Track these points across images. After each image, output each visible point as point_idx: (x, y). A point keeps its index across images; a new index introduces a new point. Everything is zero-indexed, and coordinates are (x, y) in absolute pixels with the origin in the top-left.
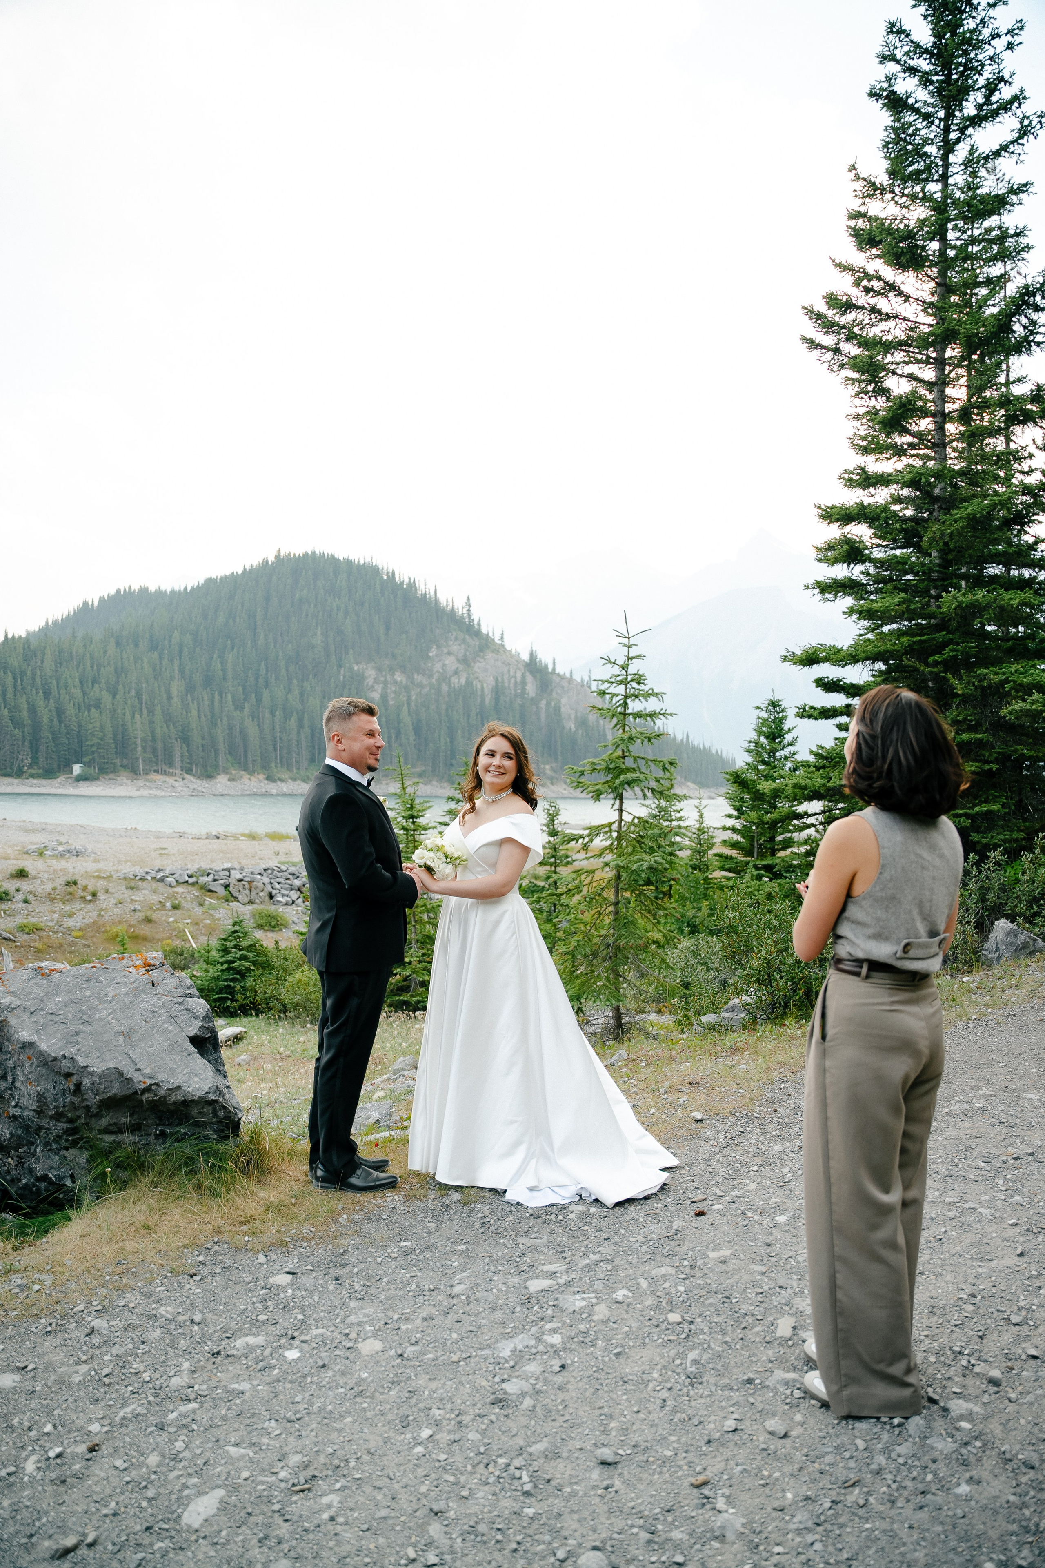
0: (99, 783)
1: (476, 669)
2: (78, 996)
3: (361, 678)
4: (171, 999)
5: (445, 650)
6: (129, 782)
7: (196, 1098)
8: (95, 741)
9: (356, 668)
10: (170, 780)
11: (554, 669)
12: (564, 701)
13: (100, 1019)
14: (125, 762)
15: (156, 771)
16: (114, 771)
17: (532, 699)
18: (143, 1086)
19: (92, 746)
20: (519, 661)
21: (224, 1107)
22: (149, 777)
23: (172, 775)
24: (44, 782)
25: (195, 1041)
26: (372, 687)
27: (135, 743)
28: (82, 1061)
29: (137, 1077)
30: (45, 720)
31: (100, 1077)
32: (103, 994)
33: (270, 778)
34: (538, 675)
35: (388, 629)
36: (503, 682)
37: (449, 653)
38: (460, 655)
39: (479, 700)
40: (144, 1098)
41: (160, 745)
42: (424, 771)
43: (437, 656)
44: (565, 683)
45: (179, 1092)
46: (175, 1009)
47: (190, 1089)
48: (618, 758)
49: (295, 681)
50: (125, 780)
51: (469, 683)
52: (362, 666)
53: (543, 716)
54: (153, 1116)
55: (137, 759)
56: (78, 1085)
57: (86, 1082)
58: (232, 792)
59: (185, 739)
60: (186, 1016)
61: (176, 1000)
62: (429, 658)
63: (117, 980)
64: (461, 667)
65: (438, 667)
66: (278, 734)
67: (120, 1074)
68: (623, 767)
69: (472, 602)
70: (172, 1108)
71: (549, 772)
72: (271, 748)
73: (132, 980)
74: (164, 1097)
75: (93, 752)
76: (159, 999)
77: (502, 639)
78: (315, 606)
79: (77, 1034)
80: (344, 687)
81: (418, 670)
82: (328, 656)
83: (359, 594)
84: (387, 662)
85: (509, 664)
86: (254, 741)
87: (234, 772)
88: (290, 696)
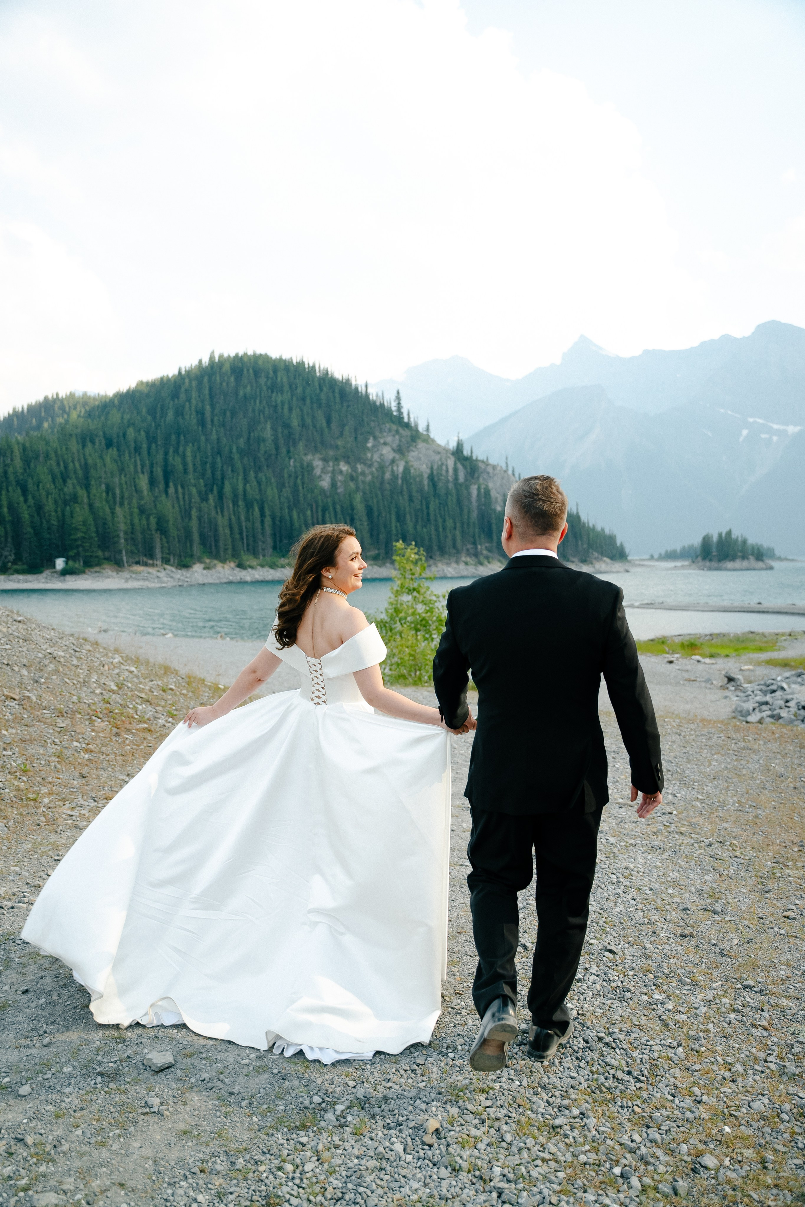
0: (86, 576)
1: (410, 458)
3: (310, 468)
5: (382, 441)
6: (114, 574)
8: (80, 535)
9: (304, 459)
10: (152, 570)
12: (491, 485)
14: (107, 554)
15: (138, 563)
16: (98, 564)
17: (464, 484)
19: (76, 540)
20: (446, 450)
22: (131, 569)
23: (153, 565)
24: (29, 577)
26: (320, 477)
27: (118, 536)
30: (26, 516)
33: (241, 566)
34: (467, 463)
35: (329, 422)
36: (436, 469)
37: (385, 444)
38: (395, 446)
39: (419, 486)
41: (139, 536)
42: (379, 555)
43: (374, 446)
44: (490, 470)
49: (252, 473)
50: (110, 573)
51: (407, 469)
52: (309, 457)
53: (475, 499)
55: (120, 552)
58: (210, 581)
59: (162, 529)
62: (368, 448)
64: (397, 456)
65: (376, 457)
66: (244, 524)
69: (402, 395)
71: (485, 552)
72: (237, 536)
75: (78, 546)
77: (428, 429)
78: (261, 402)
80: (297, 477)
81: (359, 460)
82: (277, 448)
83: (300, 390)
84: (331, 453)
85: (439, 453)
86: (224, 531)
87: (208, 561)
88: (248, 487)
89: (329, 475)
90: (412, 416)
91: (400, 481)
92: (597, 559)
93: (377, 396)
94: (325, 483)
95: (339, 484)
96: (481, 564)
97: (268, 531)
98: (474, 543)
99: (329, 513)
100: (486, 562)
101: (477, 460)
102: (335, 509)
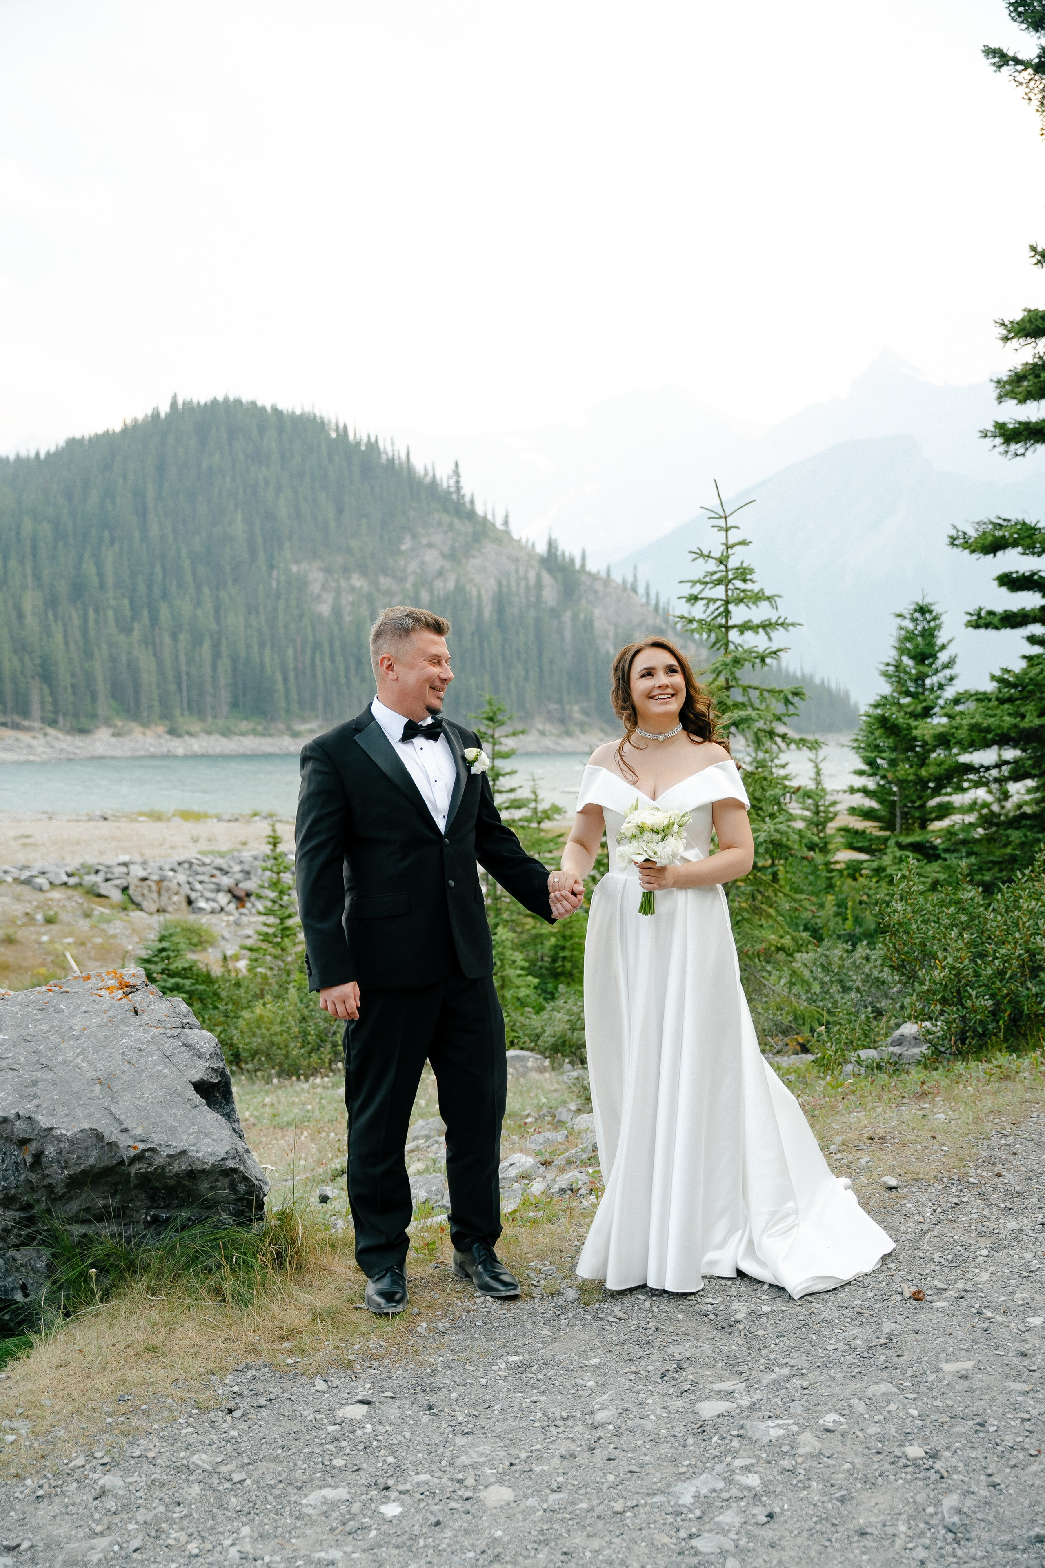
1: (469, 568)
2: (32, 1032)
3: (302, 583)
4: (163, 1031)
5: (424, 541)
7: (207, 1167)
9: (294, 569)
10: (25, 737)
11: (583, 565)
12: (598, 612)
13: (65, 1062)
15: (5, 725)
17: (552, 610)
18: (133, 1153)
20: (531, 555)
21: (246, 1179)
23: (27, 729)
25: (202, 1088)
26: (319, 596)
28: (44, 1122)
29: (124, 1141)
31: (72, 1142)
32: (65, 1028)
33: (173, 732)
34: (560, 575)
35: (340, 511)
36: (509, 586)
37: (430, 545)
38: (446, 549)
39: (474, 612)
40: (133, 1170)
41: (8, 687)
43: (412, 549)
44: (598, 586)
45: (184, 1159)
46: (170, 1045)
47: (200, 1155)
48: (720, 689)
49: (206, 590)
51: (459, 586)
52: (304, 566)
53: (568, 634)
54: (143, 1196)
56: (38, 1157)
57: (50, 1150)
58: (118, 753)
59: (47, 676)
60: (184, 1055)
61: (170, 1033)
62: (401, 553)
63: (85, 1008)
64: (448, 565)
65: (413, 566)
66: (184, 668)
67: (98, 1136)
68: (729, 702)
69: (462, 470)
70: (171, 1182)
71: (577, 715)
72: (173, 688)
73: (105, 1007)
74: (163, 1168)
76: (145, 1031)
77: (506, 522)
78: (233, 479)
79: (34, 1083)
80: (278, 597)
81: (384, 571)
82: (253, 552)
83: (296, 460)
84: (339, 560)
85: (517, 560)
86: (148, 678)
87: (119, 723)
88: (199, 612)
89: (332, 594)
90: (478, 498)
93: (425, 469)
94: (325, 609)
95: (345, 609)
96: (569, 734)
97: (224, 680)
98: (560, 701)
99: (322, 653)
100: (577, 732)
102: (331, 645)
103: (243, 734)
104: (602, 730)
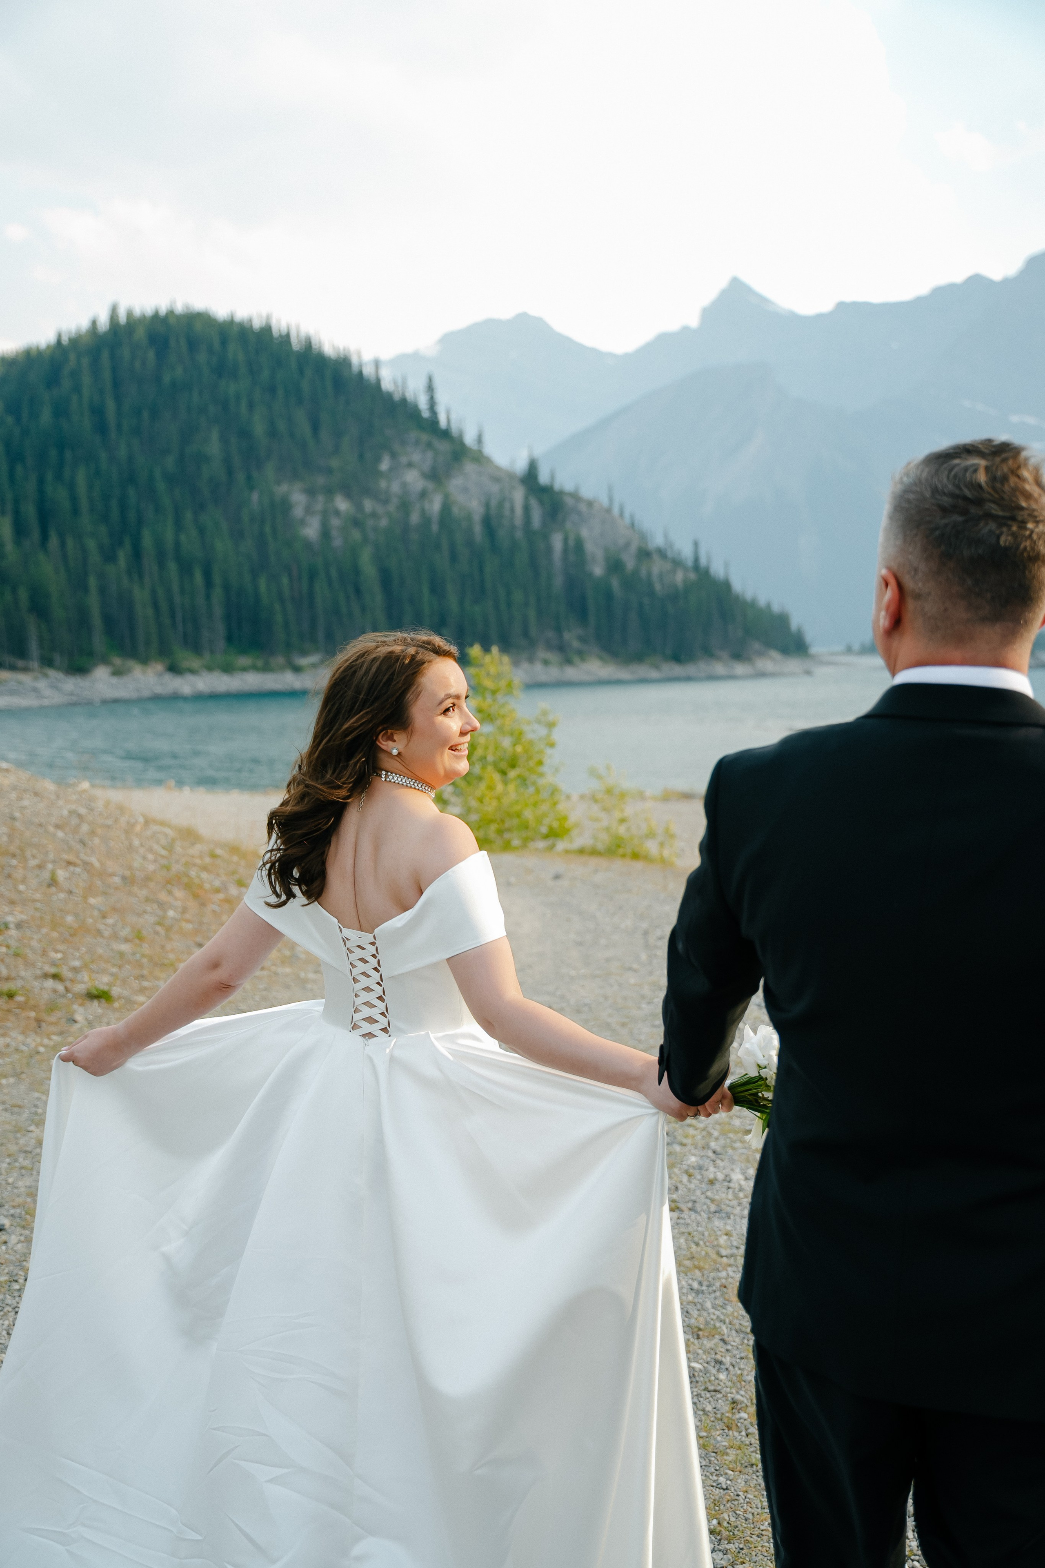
1: (451, 489)
3: (286, 506)
5: (404, 460)
9: (275, 490)
10: (25, 678)
12: (584, 534)
20: (511, 475)
23: (25, 670)
26: (303, 520)
33: (173, 669)
34: (543, 497)
35: (316, 428)
37: (410, 465)
38: (426, 468)
43: (391, 469)
44: (583, 507)
49: (189, 515)
51: (446, 508)
52: (284, 488)
58: (121, 697)
59: (42, 610)
62: (381, 473)
64: (430, 485)
65: (395, 487)
66: (177, 599)
69: (436, 387)
71: (576, 644)
72: (167, 620)
77: (480, 440)
78: (200, 394)
80: (263, 522)
81: (367, 492)
82: (229, 472)
83: (266, 374)
84: (321, 480)
85: (499, 480)
86: (143, 611)
87: (117, 661)
88: (183, 537)
89: (318, 517)
90: (453, 417)
91: (435, 528)
92: (761, 654)
93: (395, 383)
94: (311, 531)
95: (334, 533)
96: (569, 661)
97: (218, 611)
98: (558, 630)
99: (320, 582)
100: (576, 659)
101: (561, 493)
102: (328, 572)
103: (244, 669)
104: (601, 658)
